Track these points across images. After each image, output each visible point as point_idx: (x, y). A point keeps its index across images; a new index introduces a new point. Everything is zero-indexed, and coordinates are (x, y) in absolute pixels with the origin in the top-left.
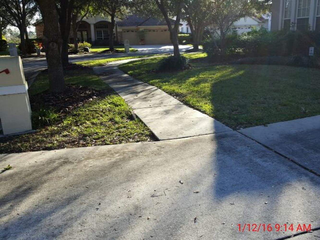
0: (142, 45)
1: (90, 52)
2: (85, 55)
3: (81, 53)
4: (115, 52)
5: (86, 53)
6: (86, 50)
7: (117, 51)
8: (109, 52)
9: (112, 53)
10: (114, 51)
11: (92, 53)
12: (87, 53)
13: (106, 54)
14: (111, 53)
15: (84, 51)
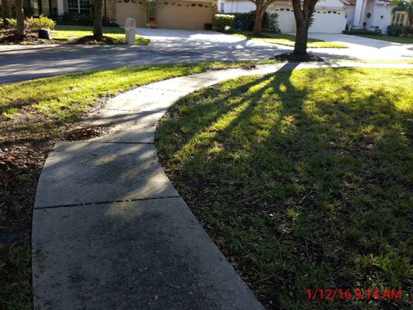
0: (152, 28)
1: (50, 38)
2: (40, 46)
3: (30, 43)
4: (106, 42)
5: (42, 43)
6: (43, 35)
7: (110, 41)
8: (92, 42)
9: (98, 46)
10: (104, 41)
11: (56, 43)
12: (43, 40)
13: (87, 47)
14: (96, 44)
15: (39, 37)
